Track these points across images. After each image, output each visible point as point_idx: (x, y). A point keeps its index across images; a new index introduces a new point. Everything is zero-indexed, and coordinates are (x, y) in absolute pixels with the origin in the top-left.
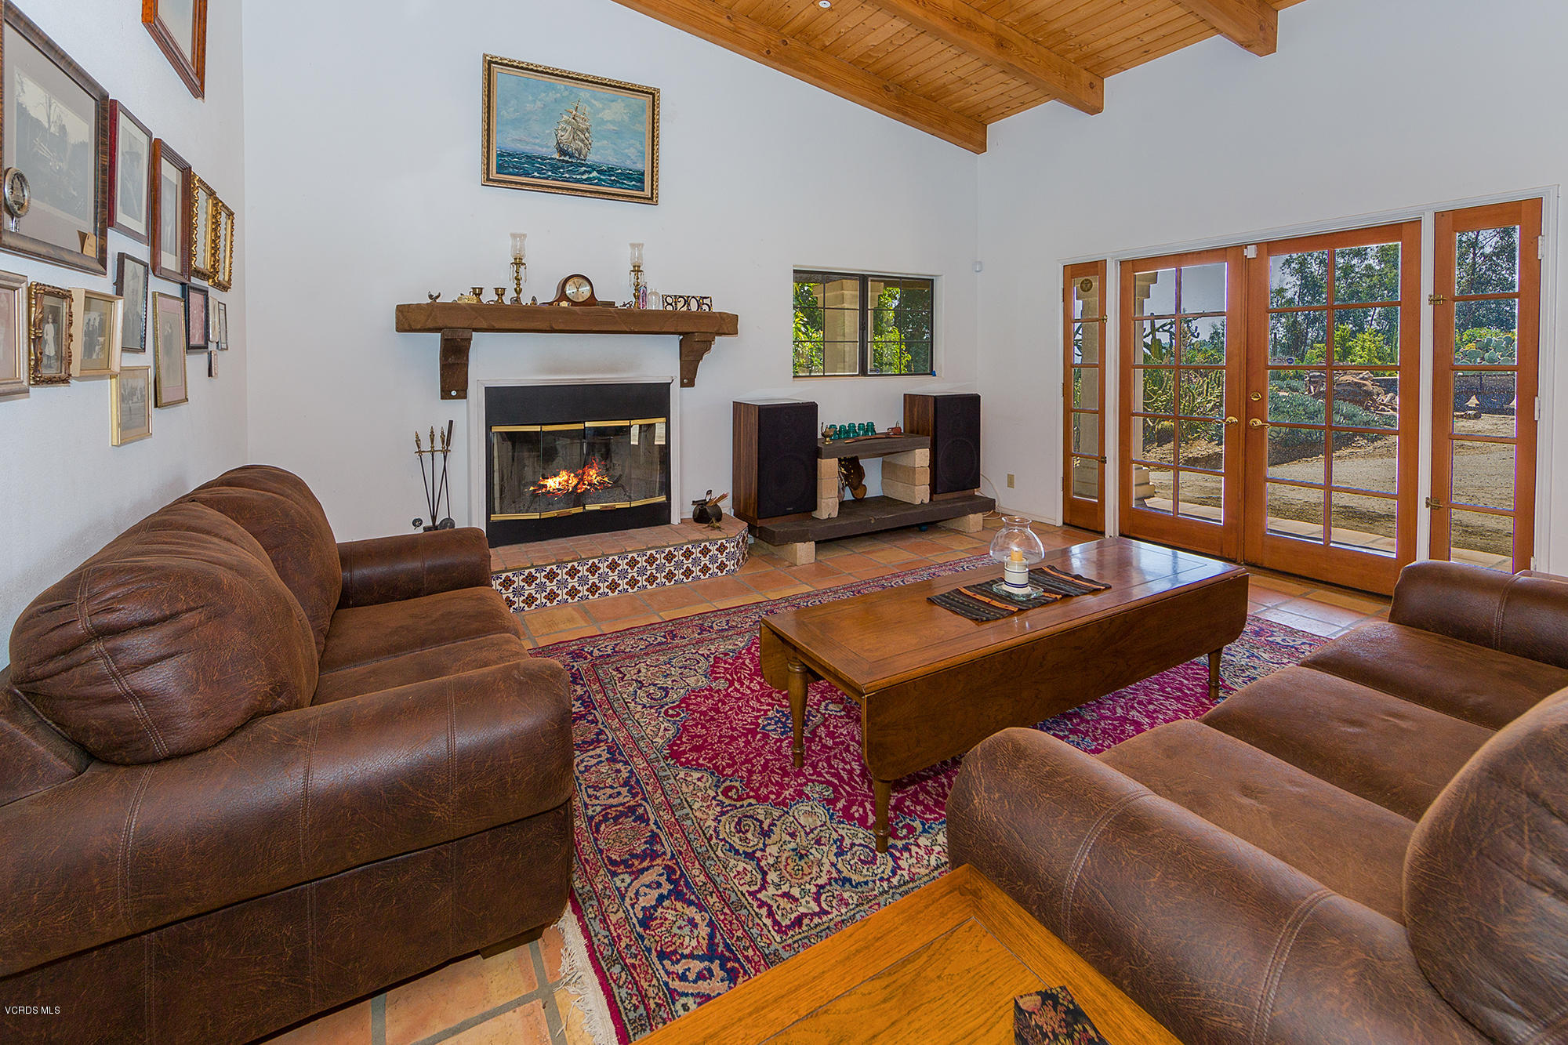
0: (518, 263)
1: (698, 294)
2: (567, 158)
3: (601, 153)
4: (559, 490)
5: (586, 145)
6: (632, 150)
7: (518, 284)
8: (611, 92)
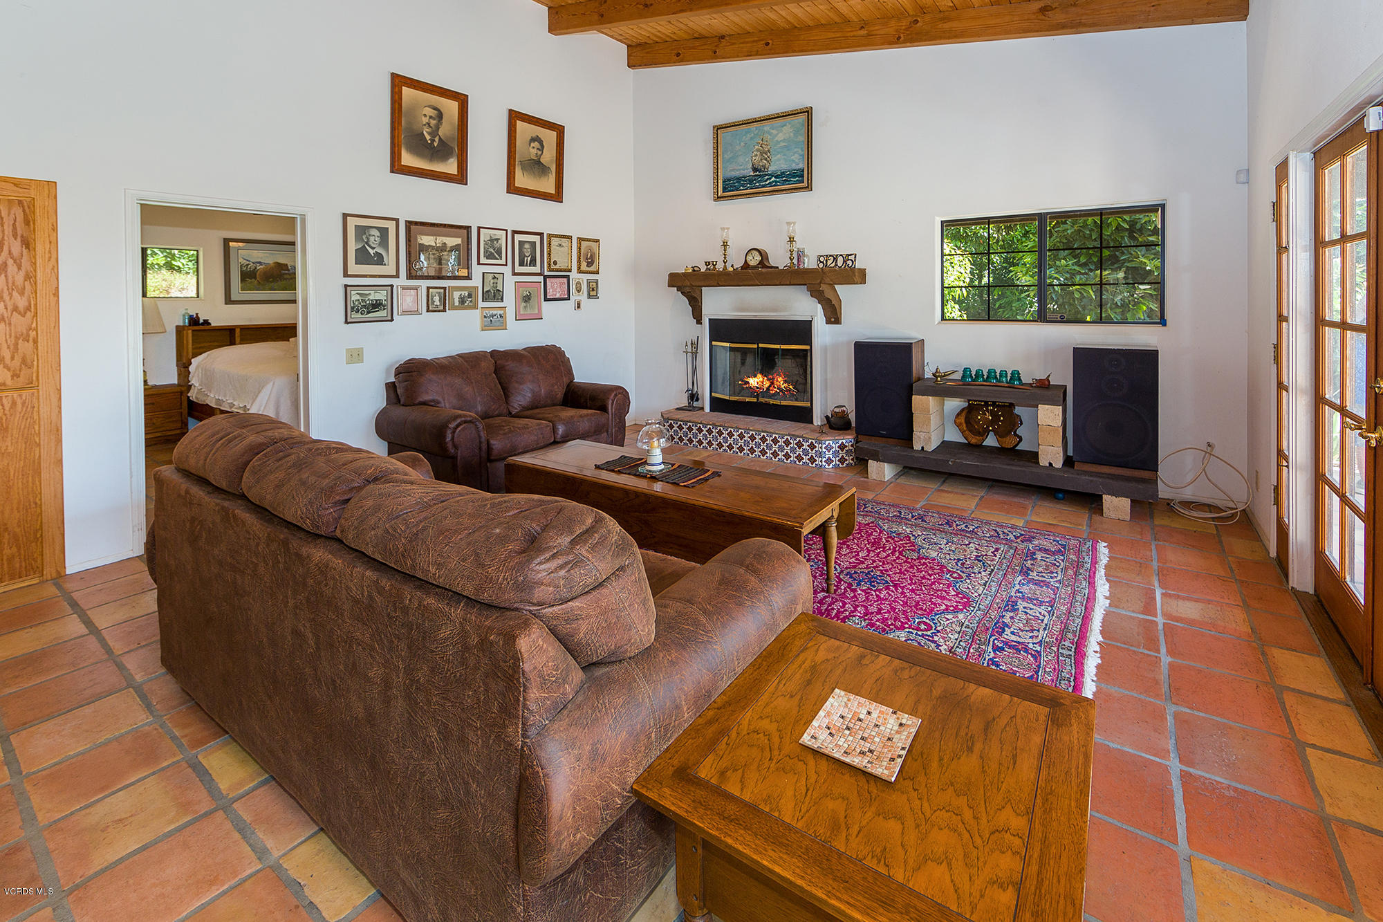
0: (725, 245)
1: (845, 252)
2: (757, 173)
3: (778, 164)
4: (758, 388)
5: (768, 161)
6: (796, 155)
7: (725, 258)
8: (782, 121)
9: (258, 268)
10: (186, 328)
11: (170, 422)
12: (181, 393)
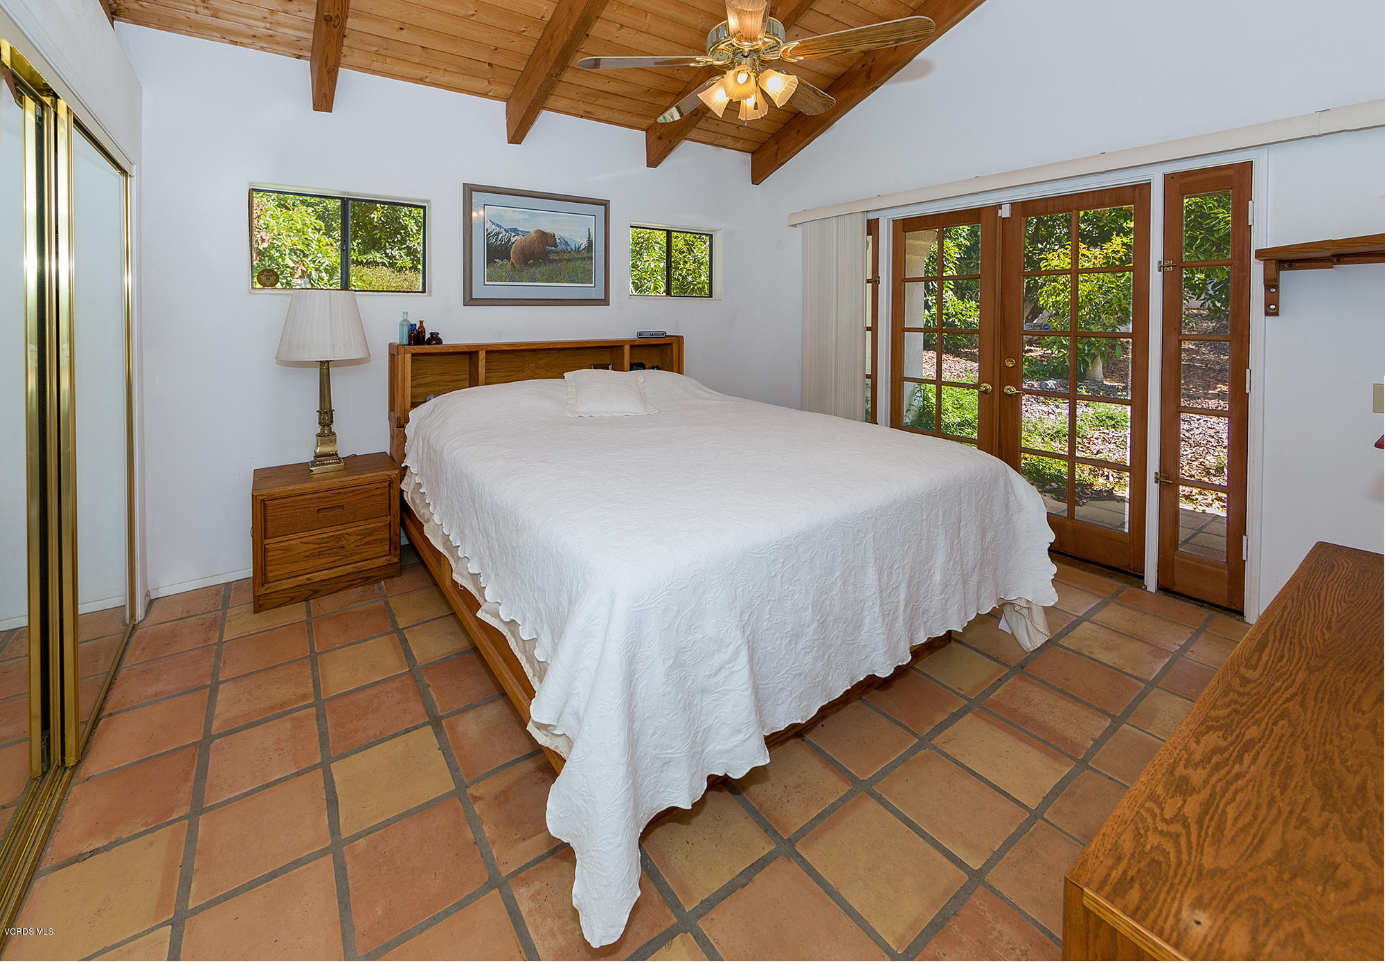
9: (513, 240)
10: (402, 350)
11: (367, 543)
12: (391, 483)
